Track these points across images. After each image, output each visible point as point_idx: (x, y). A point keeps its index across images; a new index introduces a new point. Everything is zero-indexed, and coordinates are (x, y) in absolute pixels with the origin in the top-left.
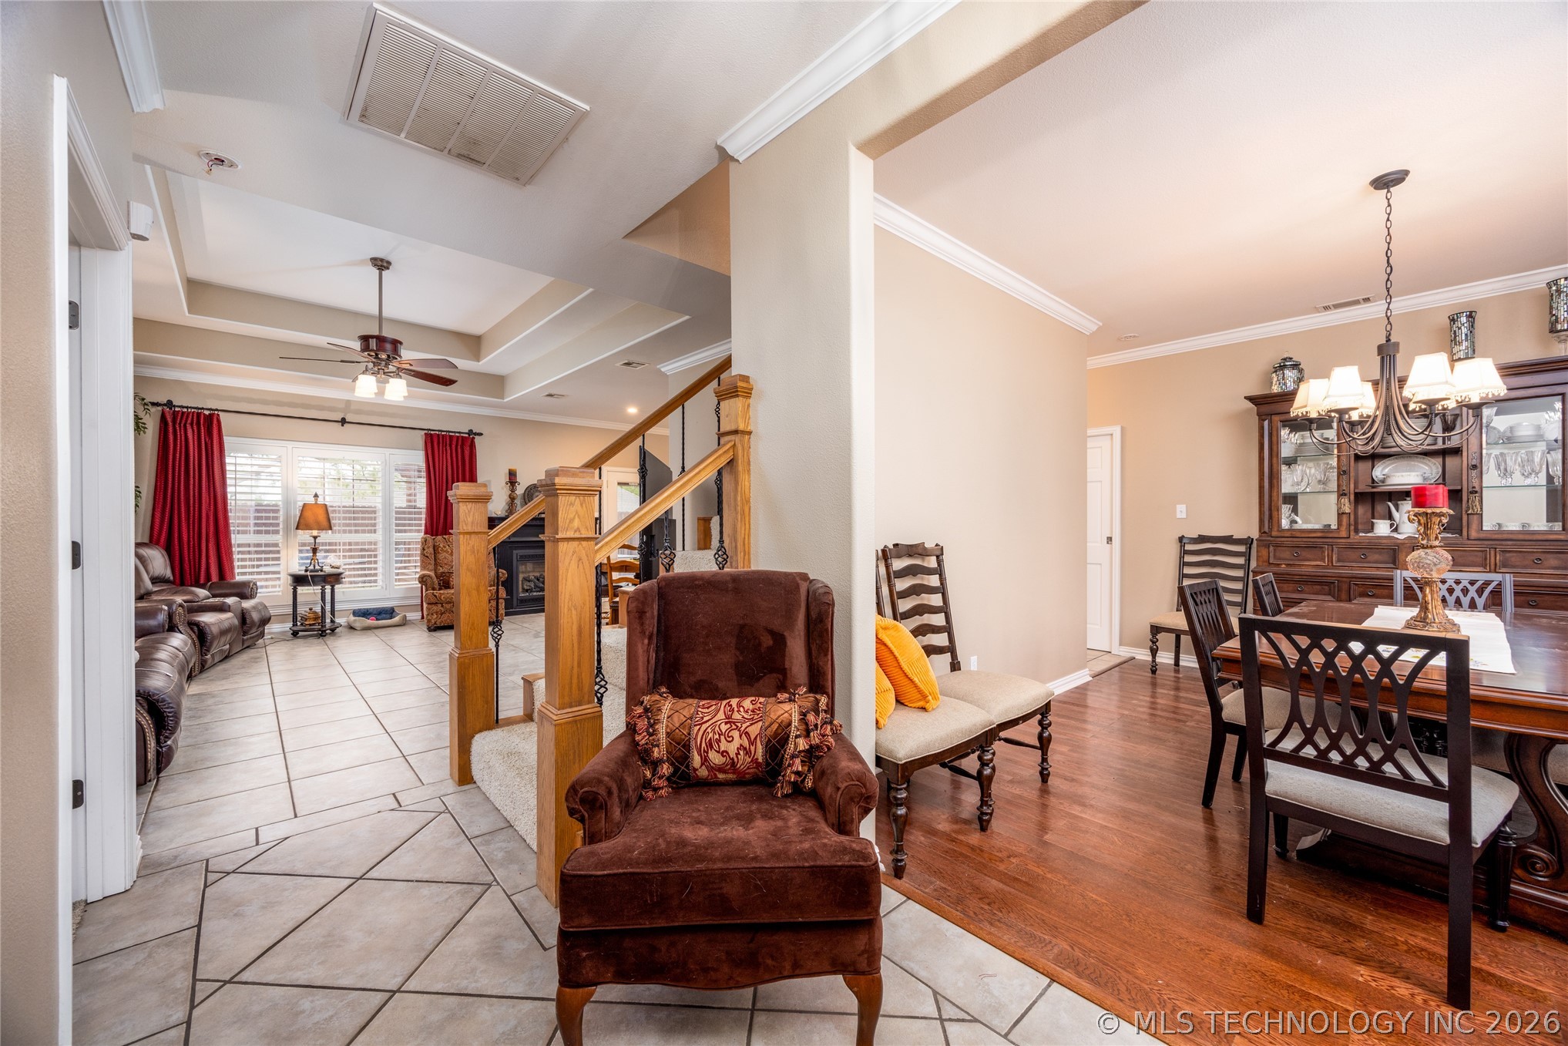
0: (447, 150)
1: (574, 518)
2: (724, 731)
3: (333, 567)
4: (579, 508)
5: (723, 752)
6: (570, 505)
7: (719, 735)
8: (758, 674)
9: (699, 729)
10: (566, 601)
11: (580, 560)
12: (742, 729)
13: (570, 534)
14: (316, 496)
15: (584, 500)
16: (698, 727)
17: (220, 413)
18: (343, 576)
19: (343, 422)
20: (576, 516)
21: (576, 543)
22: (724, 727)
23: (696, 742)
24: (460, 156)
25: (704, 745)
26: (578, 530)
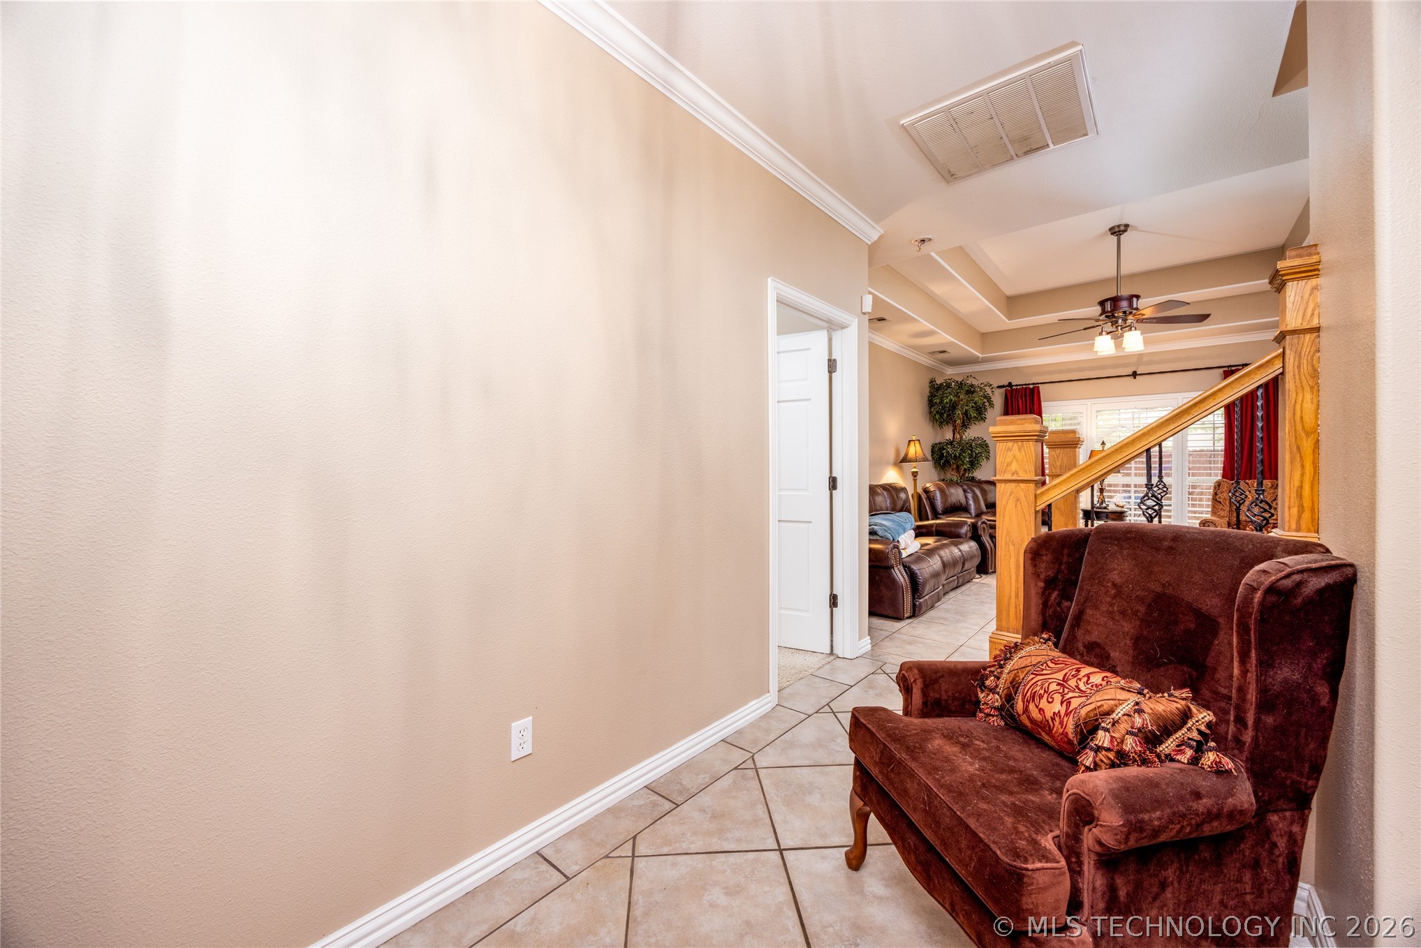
0: (1014, 156)
1: (1012, 462)
2: (1050, 691)
3: (1117, 506)
4: (1017, 453)
5: (1041, 709)
6: (1008, 450)
7: (1045, 691)
8: (1161, 657)
9: (1033, 679)
10: (1004, 537)
11: (1018, 500)
12: (1067, 696)
13: (1008, 476)
14: (1103, 443)
15: (1023, 445)
16: (1034, 676)
17: (1039, 385)
18: (1125, 515)
19: (1135, 375)
20: (1014, 460)
21: (1013, 485)
22: (1053, 687)
23: (1024, 689)
24: (1026, 153)
25: (1029, 694)
26: (1016, 473)
